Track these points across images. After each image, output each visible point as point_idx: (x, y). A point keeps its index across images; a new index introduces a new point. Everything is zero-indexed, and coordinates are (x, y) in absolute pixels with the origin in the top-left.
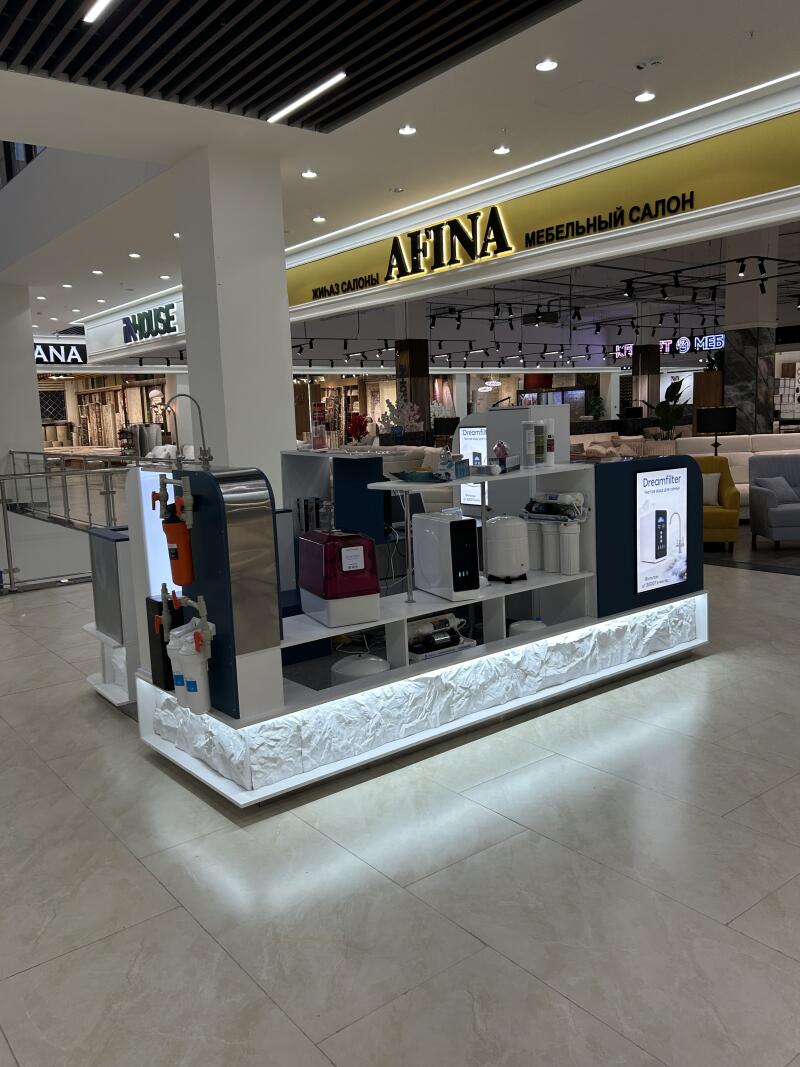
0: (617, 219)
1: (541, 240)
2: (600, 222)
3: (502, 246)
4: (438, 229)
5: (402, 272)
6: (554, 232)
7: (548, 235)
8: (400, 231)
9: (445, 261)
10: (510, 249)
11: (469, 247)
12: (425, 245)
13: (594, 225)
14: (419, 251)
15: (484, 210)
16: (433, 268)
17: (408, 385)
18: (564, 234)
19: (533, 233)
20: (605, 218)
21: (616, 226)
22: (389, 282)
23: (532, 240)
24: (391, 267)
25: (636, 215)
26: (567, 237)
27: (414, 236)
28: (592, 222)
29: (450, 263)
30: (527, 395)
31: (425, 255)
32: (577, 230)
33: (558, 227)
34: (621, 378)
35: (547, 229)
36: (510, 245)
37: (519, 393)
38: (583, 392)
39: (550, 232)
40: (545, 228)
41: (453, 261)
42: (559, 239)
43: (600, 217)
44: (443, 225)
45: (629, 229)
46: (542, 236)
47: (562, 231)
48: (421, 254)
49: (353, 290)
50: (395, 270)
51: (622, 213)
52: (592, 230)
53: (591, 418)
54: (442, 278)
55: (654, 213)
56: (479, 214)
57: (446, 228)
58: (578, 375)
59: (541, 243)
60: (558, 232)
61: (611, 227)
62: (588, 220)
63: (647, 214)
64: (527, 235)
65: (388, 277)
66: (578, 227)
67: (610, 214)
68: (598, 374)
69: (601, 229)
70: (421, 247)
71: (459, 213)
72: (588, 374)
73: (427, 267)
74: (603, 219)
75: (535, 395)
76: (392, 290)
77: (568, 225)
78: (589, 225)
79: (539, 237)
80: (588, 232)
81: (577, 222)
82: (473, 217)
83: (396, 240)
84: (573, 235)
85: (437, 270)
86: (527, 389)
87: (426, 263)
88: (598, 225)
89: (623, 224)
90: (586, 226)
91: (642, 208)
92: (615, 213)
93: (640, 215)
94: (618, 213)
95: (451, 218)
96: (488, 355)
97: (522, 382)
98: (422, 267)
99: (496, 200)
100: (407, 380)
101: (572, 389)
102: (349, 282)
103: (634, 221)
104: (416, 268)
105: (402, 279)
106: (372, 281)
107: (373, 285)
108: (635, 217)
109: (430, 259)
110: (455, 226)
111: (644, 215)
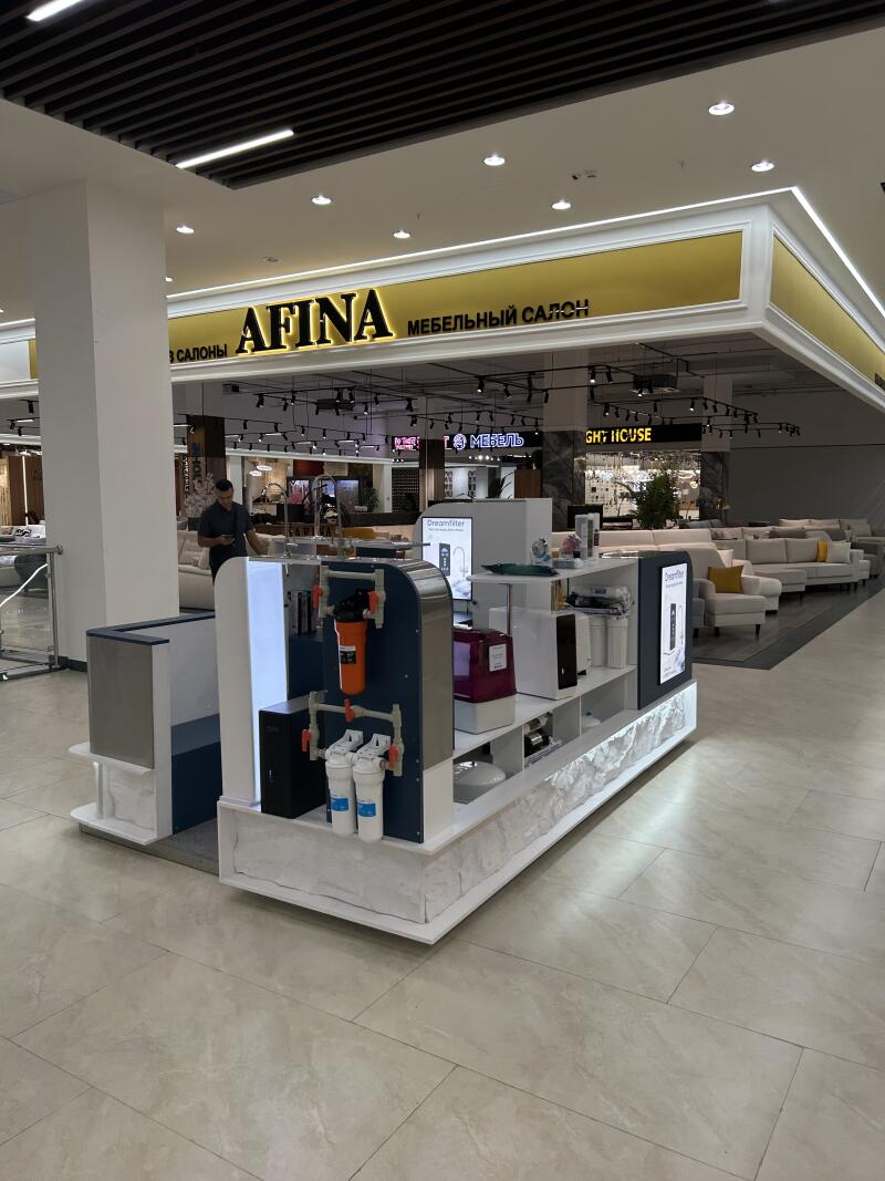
0: (509, 317)
1: (425, 329)
2: (491, 318)
3: (381, 331)
4: (304, 306)
5: (259, 346)
6: (441, 323)
7: (433, 325)
8: (259, 302)
9: (313, 339)
10: (391, 335)
11: (343, 329)
12: (287, 320)
13: (485, 320)
14: (281, 326)
15: (360, 291)
16: (297, 345)
17: (202, 466)
18: (452, 326)
19: (417, 322)
20: (497, 314)
21: (508, 324)
22: (241, 355)
23: (415, 328)
24: (244, 339)
25: (528, 316)
26: (455, 329)
27: (275, 310)
28: (482, 317)
29: (319, 342)
30: (297, 482)
31: (287, 330)
32: (467, 324)
33: (445, 318)
34: (393, 469)
35: (433, 319)
36: (390, 330)
37: (289, 479)
38: (356, 482)
39: (436, 322)
40: (430, 318)
41: (322, 340)
42: (446, 330)
43: (491, 313)
44: (310, 301)
45: (521, 329)
46: (428, 326)
47: (450, 323)
48: (283, 329)
49: (192, 359)
50: (248, 345)
51: (515, 311)
52: (482, 325)
53: (365, 508)
54: (307, 357)
55: (548, 316)
56: (354, 295)
57: (314, 306)
58: (350, 464)
59: (427, 333)
60: (444, 323)
61: (502, 324)
62: (478, 315)
63: (541, 315)
64: (410, 323)
65: (241, 350)
66: (467, 321)
67: (502, 312)
68: (371, 465)
69: (492, 325)
70: (283, 321)
71: (331, 291)
72: (360, 464)
73: (289, 344)
74: (493, 316)
75: (306, 482)
76: (243, 364)
77: (456, 317)
78: (479, 320)
79: (423, 326)
80: (478, 326)
81: (467, 316)
82: (348, 298)
83: (251, 311)
84: (461, 328)
85: (301, 349)
86: (297, 475)
87: (289, 339)
88: (489, 321)
89: (515, 323)
90: (475, 320)
91: (536, 310)
92: (507, 311)
93: (534, 317)
94: (510, 312)
95: (321, 295)
96: (286, 439)
97: (291, 468)
98: (283, 344)
99: (375, 283)
100: (202, 459)
101: (345, 478)
102: (188, 350)
103: (527, 322)
104: (276, 344)
105: (258, 353)
106: (220, 353)
107: (220, 356)
108: (528, 318)
109: (294, 335)
110: (325, 305)
111: (538, 316)
